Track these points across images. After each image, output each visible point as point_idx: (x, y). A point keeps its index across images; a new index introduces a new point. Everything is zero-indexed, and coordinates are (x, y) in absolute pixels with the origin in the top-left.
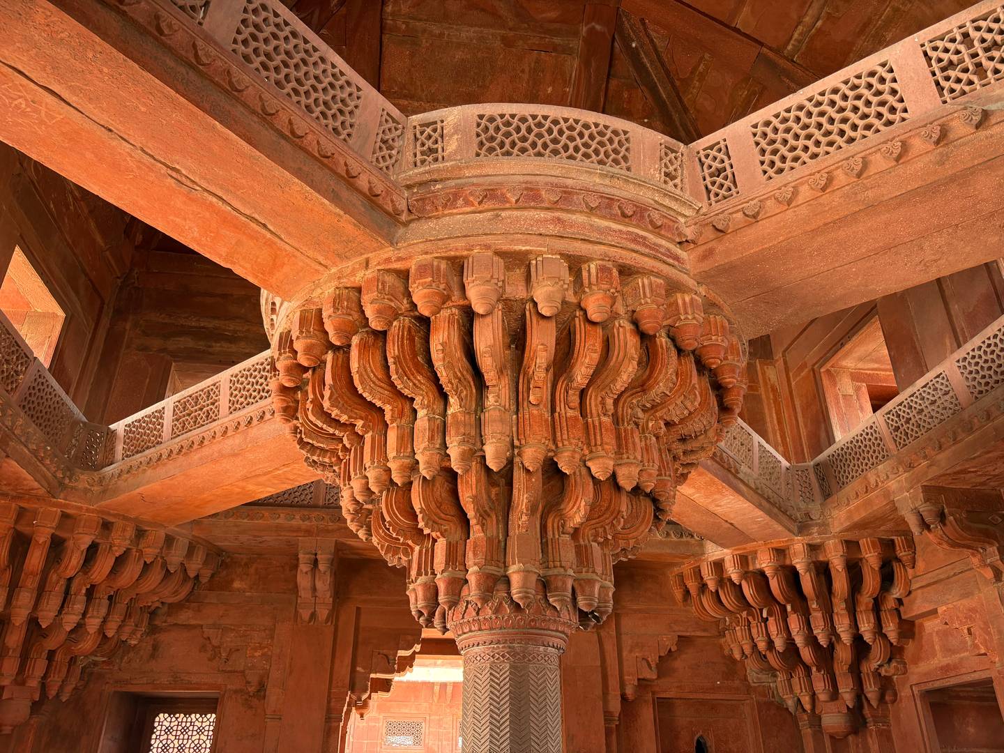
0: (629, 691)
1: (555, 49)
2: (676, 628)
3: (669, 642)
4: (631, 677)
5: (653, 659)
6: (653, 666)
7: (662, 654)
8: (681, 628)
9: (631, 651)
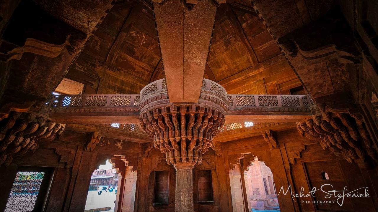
0: (292, 162)
1: (222, 21)
2: (304, 143)
3: (302, 147)
4: (292, 158)
5: (298, 153)
6: (299, 154)
7: (301, 151)
8: (306, 143)
9: (291, 152)
